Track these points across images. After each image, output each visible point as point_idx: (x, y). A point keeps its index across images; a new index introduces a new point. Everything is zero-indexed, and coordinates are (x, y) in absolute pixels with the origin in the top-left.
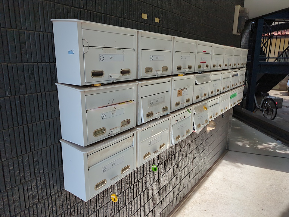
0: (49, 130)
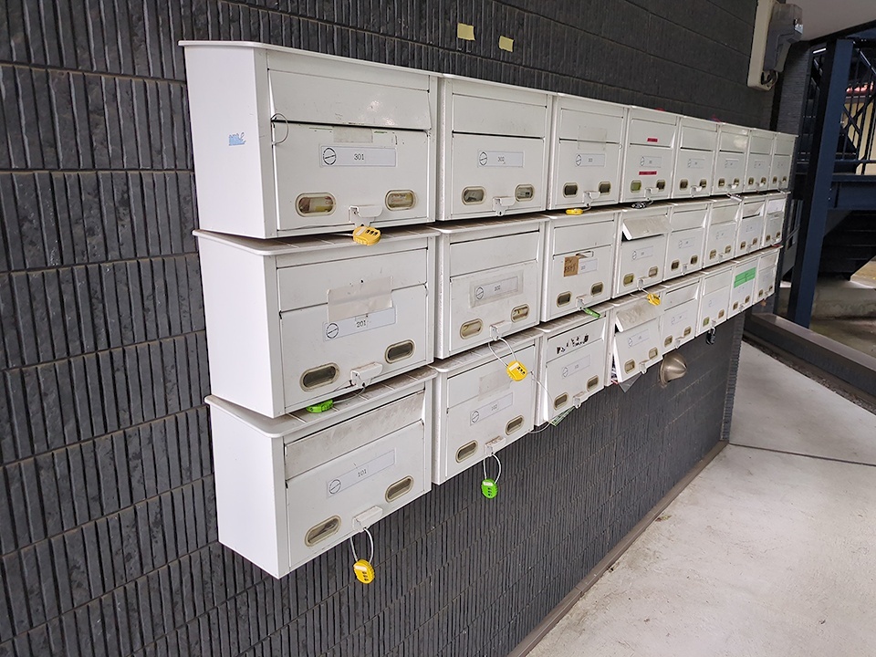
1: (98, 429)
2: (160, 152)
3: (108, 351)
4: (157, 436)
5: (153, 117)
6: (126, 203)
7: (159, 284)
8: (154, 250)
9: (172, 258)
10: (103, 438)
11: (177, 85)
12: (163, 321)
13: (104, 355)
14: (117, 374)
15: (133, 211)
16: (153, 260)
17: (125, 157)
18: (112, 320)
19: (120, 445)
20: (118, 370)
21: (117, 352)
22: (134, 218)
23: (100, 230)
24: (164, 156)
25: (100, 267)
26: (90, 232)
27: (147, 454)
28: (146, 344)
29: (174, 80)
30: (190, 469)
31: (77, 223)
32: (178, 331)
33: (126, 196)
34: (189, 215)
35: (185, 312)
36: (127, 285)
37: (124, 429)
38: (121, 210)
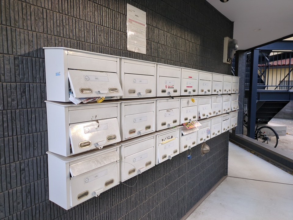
0: (36, 142)
1: (12, 160)
2: (36, 78)
3: (16, 136)
4: (30, 164)
5: (34, 68)
6: (25, 92)
7: (33, 116)
8: (32, 106)
9: (38, 109)
10: (13, 163)
11: (42, 59)
12: (34, 127)
13: (15, 137)
14: (19, 143)
15: (27, 95)
16: (32, 109)
17: (25, 79)
18: (18, 126)
19: (18, 165)
20: (19, 142)
21: (19, 136)
22: (27, 97)
23: (16, 100)
24: (37, 79)
25: (15, 111)
26: (13, 100)
27: (27, 169)
28: (28, 134)
29: (41, 58)
30: (40, 175)
31: (9, 97)
32: (39, 131)
33: (25, 90)
34: (44, 96)
35: (41, 125)
36: (24, 116)
37: (20, 161)
38: (23, 94)
